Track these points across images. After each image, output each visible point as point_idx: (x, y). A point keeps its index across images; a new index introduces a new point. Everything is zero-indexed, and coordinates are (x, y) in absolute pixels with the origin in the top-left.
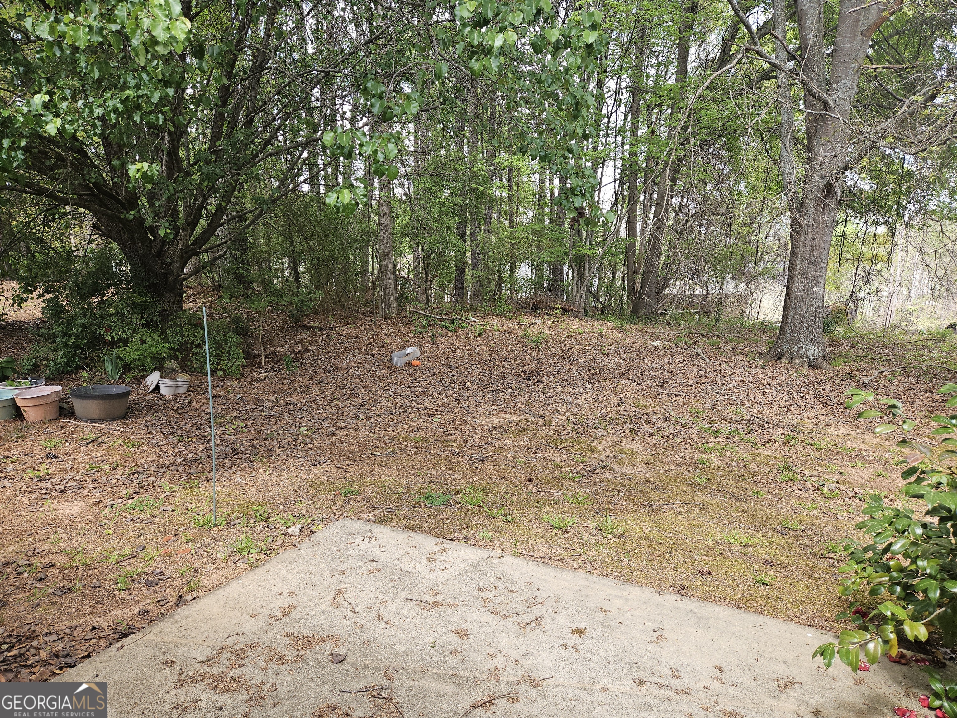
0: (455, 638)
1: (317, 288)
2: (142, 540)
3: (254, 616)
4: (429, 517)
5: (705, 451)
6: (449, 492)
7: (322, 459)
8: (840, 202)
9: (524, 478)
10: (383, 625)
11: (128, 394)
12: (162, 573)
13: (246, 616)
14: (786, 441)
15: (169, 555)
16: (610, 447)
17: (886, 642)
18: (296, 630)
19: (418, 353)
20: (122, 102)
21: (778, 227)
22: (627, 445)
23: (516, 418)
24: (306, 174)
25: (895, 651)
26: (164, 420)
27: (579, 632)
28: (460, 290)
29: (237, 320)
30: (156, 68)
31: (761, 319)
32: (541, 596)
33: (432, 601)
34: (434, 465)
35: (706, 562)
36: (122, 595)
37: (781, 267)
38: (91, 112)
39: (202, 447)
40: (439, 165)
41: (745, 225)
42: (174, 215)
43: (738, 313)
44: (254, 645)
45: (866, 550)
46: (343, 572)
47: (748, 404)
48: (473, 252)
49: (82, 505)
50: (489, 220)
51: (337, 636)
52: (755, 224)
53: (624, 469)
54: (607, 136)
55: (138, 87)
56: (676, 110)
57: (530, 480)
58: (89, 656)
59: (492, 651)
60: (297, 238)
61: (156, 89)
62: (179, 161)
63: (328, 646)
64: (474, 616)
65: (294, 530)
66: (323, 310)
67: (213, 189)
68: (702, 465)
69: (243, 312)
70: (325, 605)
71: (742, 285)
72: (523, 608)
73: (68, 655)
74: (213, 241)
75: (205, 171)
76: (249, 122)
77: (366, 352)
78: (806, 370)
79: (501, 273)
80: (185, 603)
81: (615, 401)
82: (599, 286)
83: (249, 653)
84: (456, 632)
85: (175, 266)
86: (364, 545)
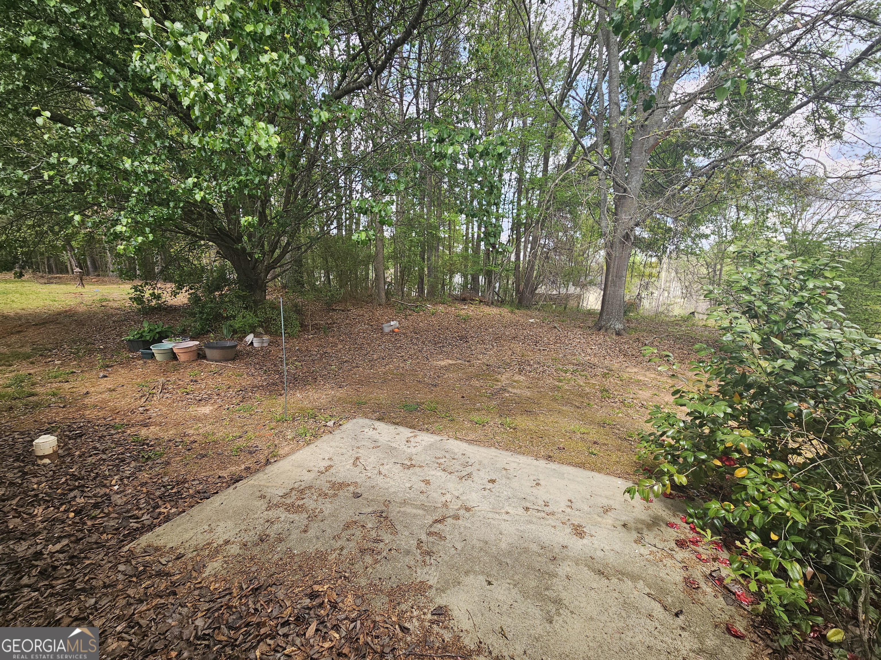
0: (423, 485)
1: (341, 287)
2: (245, 428)
3: (309, 471)
4: (406, 417)
5: (560, 381)
6: (417, 403)
7: (344, 384)
8: (633, 244)
9: (459, 396)
10: (382, 477)
11: (236, 346)
12: (257, 446)
13: (305, 471)
14: (604, 376)
15: (260, 437)
16: (507, 379)
17: (664, 485)
18: (334, 479)
19: (398, 325)
20: (238, 183)
21: (598, 257)
22: (517, 377)
23: (454, 362)
24: (335, 224)
25: (669, 491)
26: (256, 361)
27: (493, 481)
28: (421, 290)
29: (296, 306)
30: (258, 163)
31: (589, 308)
32: (471, 461)
33: (409, 464)
34: (408, 388)
35: (562, 442)
36: (235, 458)
37: (601, 279)
38: (220, 188)
39: (277, 376)
40: (410, 220)
41: (579, 255)
42: (263, 246)
43: (576, 304)
44: (310, 487)
45: (650, 435)
46: (359, 448)
47: (583, 355)
48: (429, 268)
49: (211, 408)
50: (437, 250)
51: (356, 483)
52: (585, 255)
53: (515, 391)
54: (504, 204)
55: (247, 175)
56: (542, 192)
57: (463, 397)
58: (217, 493)
59: (443, 492)
60: (330, 259)
61: (257, 176)
62: (266, 216)
63: (351, 488)
64: (433, 473)
65: (330, 424)
66: (344, 300)
67: (284, 232)
68: (559, 388)
69: (299, 300)
70: (349, 465)
71: (578, 289)
72: (461, 468)
73: (205, 492)
74: (283, 261)
75: (281, 222)
76: (305, 196)
77: (368, 324)
78: (614, 337)
79: (444, 280)
80: (270, 463)
81: (510, 353)
82: (500, 287)
83: (307, 492)
84: (423, 481)
85: (263, 275)
86: (371, 433)
